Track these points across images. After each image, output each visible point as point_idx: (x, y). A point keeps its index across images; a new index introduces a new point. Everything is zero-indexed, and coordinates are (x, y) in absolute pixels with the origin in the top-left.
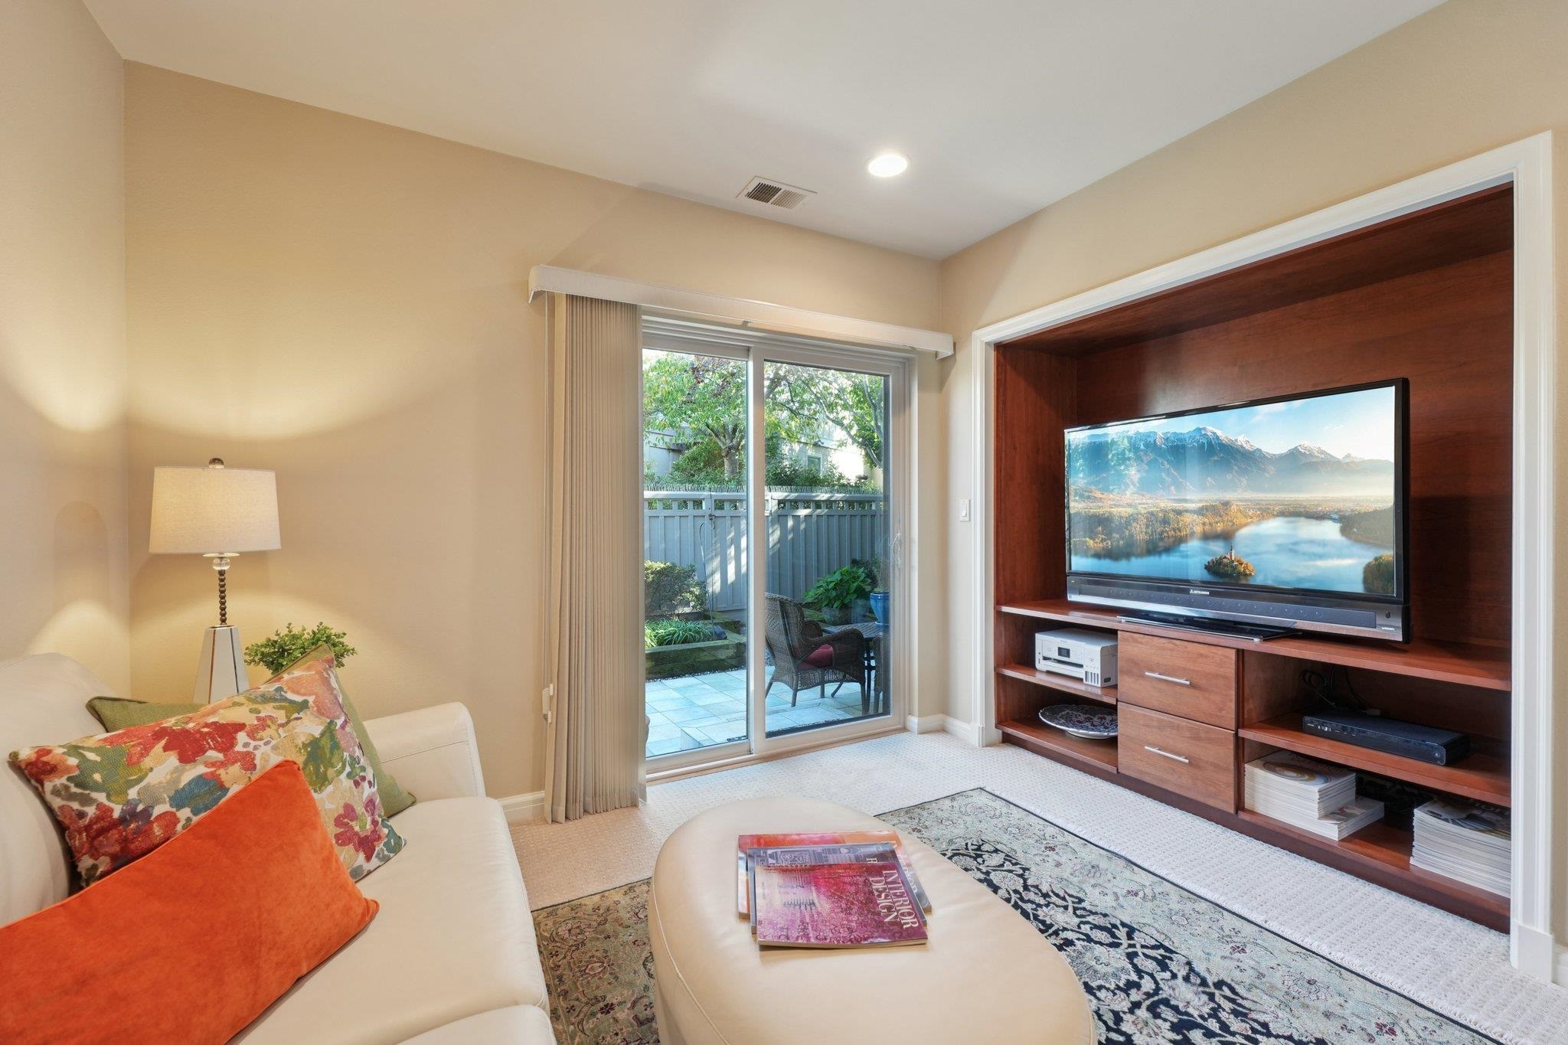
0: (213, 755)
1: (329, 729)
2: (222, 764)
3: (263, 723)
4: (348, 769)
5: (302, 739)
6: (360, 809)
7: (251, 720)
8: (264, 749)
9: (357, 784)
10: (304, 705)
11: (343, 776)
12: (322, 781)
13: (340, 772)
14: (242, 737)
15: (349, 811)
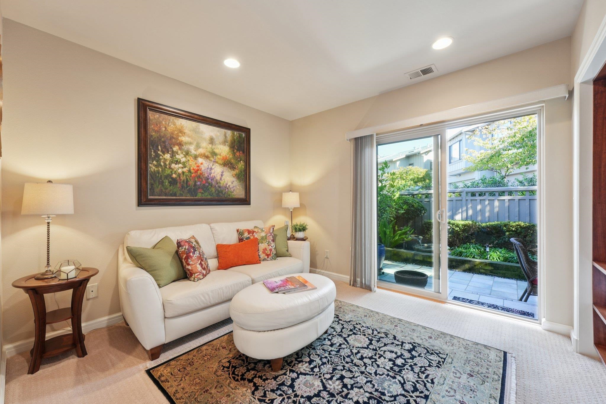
0: (251, 234)
1: (266, 236)
2: (251, 236)
3: (258, 232)
4: (267, 243)
5: (261, 236)
6: (268, 250)
7: (257, 231)
8: (256, 235)
9: (268, 245)
10: (264, 231)
11: (266, 243)
12: (262, 243)
13: (266, 242)
14: (255, 233)
15: (266, 249)
